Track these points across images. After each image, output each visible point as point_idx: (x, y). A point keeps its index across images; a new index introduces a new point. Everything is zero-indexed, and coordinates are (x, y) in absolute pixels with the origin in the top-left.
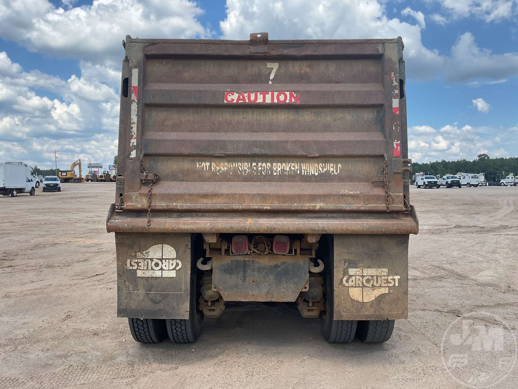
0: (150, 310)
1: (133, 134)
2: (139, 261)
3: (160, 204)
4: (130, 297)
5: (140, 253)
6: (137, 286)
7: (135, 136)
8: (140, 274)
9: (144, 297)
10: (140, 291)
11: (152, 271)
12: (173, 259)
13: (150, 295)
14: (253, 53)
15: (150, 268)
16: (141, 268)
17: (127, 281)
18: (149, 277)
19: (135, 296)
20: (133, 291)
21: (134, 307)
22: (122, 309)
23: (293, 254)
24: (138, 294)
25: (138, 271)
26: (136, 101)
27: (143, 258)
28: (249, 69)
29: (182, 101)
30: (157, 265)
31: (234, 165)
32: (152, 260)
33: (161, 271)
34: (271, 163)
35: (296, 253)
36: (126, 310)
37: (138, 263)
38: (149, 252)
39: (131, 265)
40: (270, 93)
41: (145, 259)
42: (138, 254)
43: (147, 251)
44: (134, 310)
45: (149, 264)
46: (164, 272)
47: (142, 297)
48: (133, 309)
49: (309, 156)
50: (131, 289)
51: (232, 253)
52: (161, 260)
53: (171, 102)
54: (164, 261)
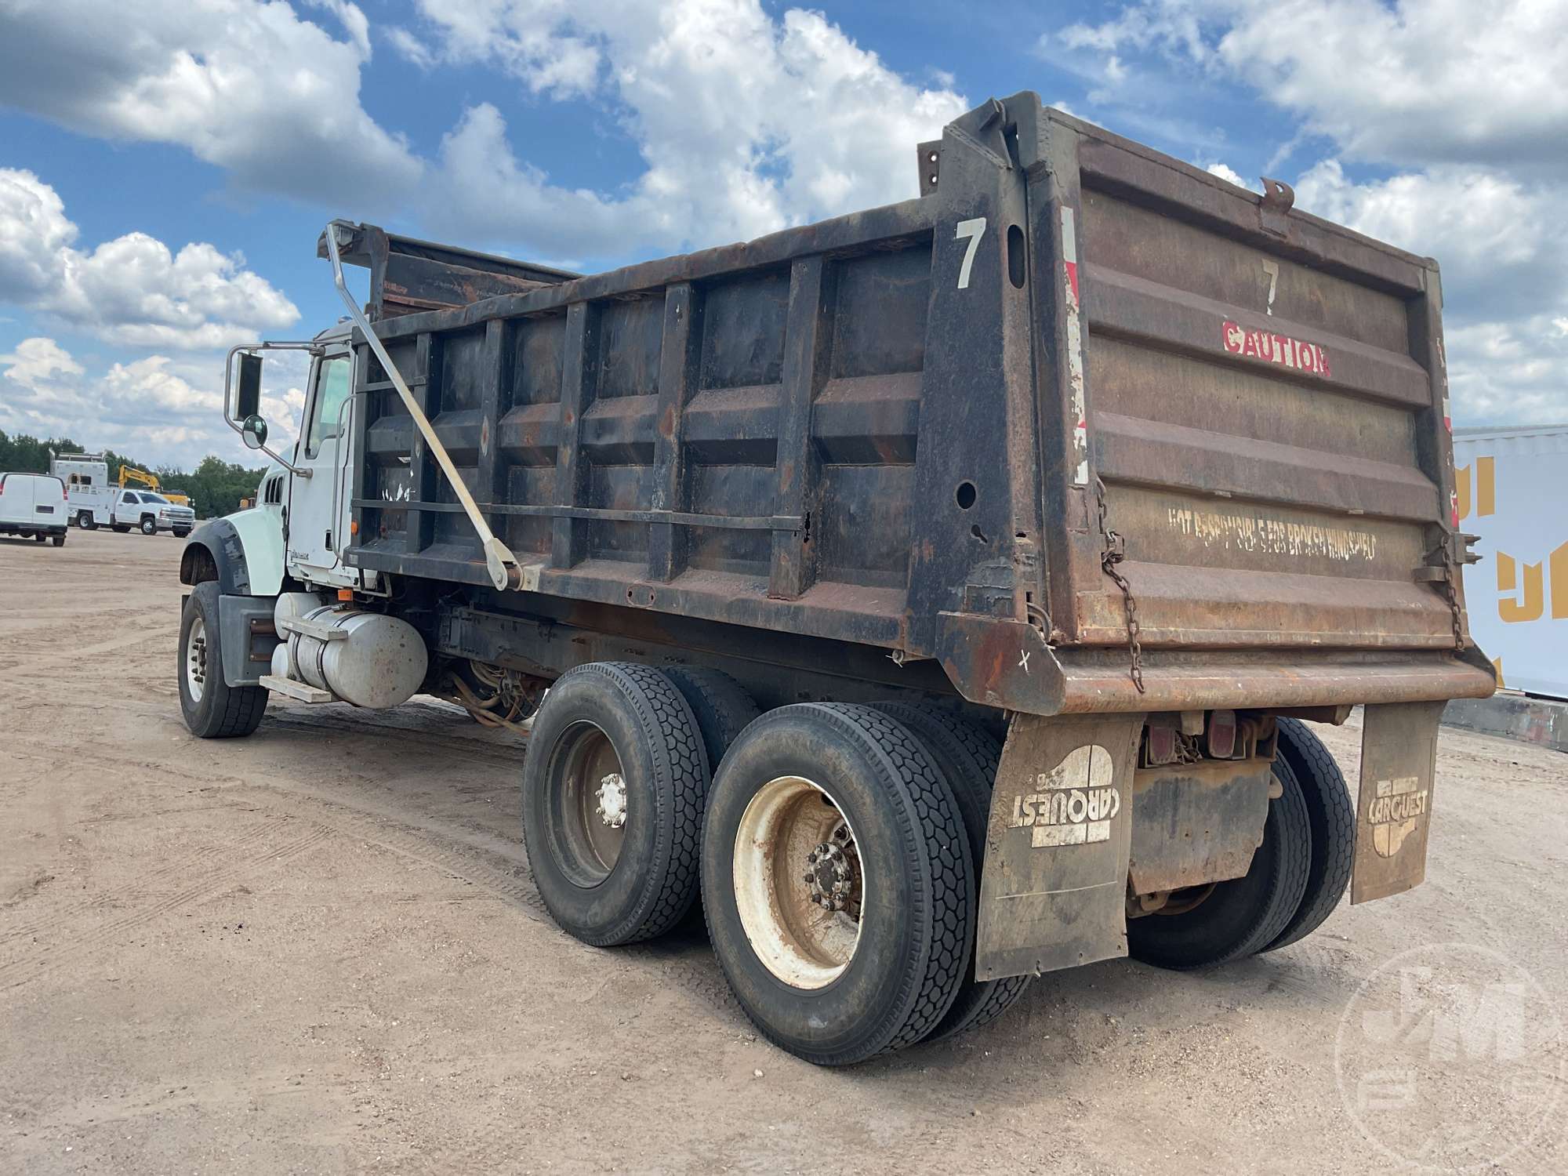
0: (1057, 944)
1: (1077, 410)
2: (1042, 798)
3: (1150, 630)
4: (1011, 912)
5: (1044, 775)
6: (1028, 877)
7: (1081, 419)
8: (1040, 838)
9: (1044, 907)
10: (1035, 892)
11: (1067, 827)
12: (1106, 788)
13: (1059, 899)
14: (1266, 230)
15: (1063, 820)
16: (1042, 822)
17: (1007, 866)
18: (1060, 846)
19: (1023, 906)
20: (1018, 892)
21: (1019, 943)
22: (992, 953)
23: (1244, 756)
24: (1031, 899)
25: (1036, 830)
26: (1077, 310)
27: (1049, 791)
28: (1238, 267)
29: (1152, 329)
30: (1078, 807)
31: (1230, 525)
32: (1068, 792)
33: (1085, 825)
34: (1284, 523)
35: (1248, 756)
36: (1002, 954)
37: (1036, 806)
38: (1063, 771)
39: (1023, 814)
40: (1289, 340)
41: (1052, 792)
42: (1041, 778)
43: (1060, 767)
44: (1020, 950)
45: (1063, 808)
46: (1091, 825)
47: (1040, 910)
48: (1018, 950)
49: (1351, 512)
50: (1014, 887)
51: (1149, 763)
52: (1085, 791)
53: (1135, 329)
54: (1091, 793)
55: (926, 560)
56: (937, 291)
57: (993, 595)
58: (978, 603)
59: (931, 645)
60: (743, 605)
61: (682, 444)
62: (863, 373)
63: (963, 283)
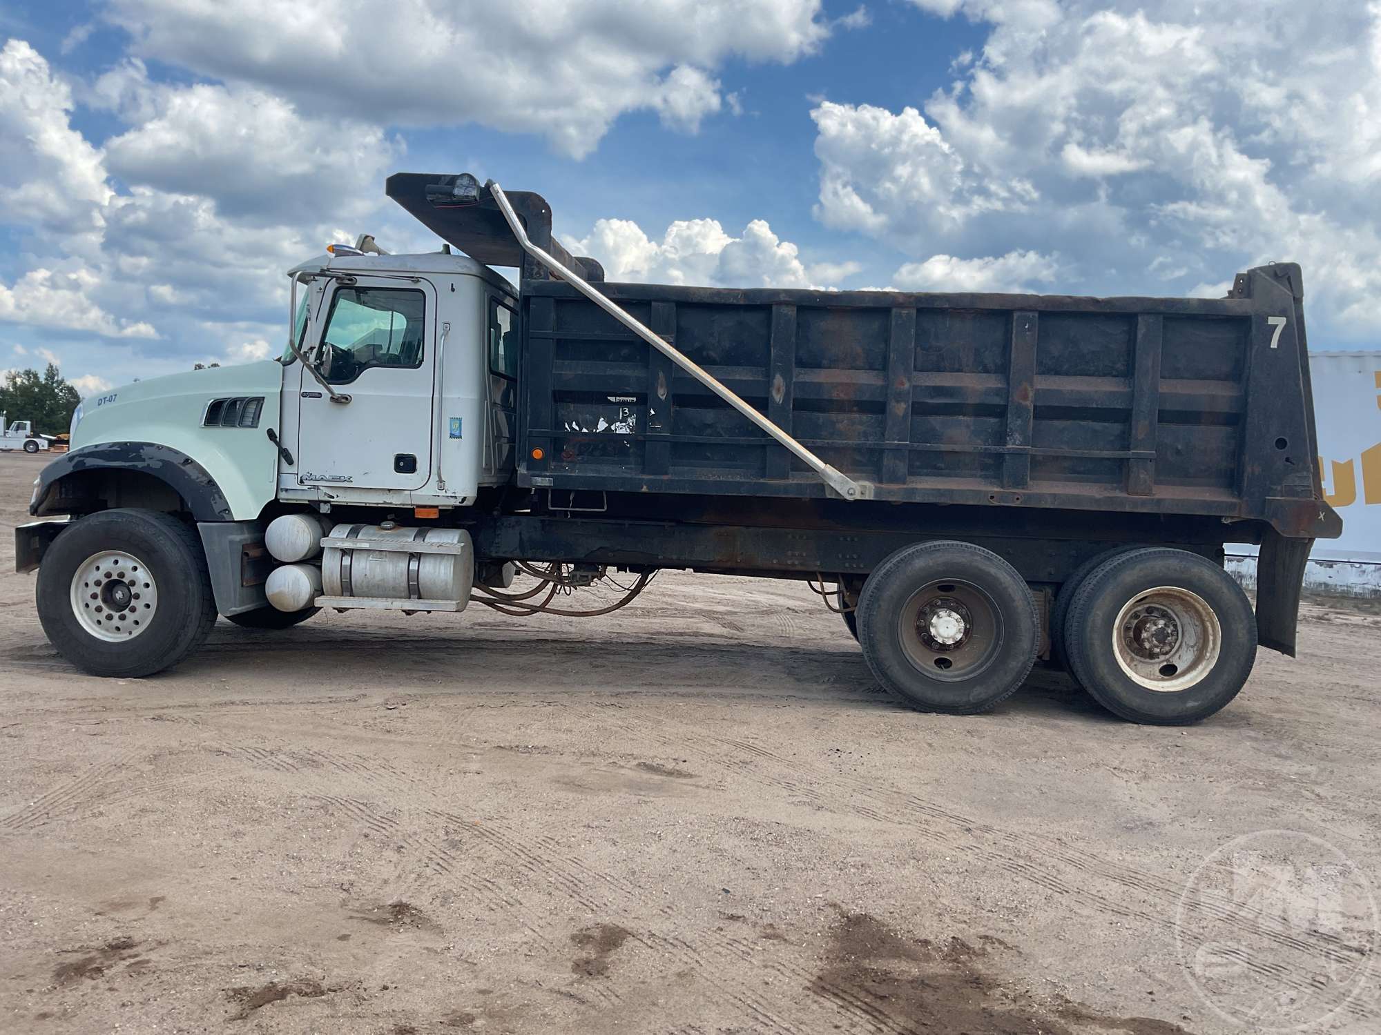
55: (1257, 473)
56: (1256, 347)
57: (1299, 489)
58: (1291, 491)
59: (1262, 513)
60: (1111, 500)
61: (1035, 407)
62: (1182, 378)
63: (1274, 344)
